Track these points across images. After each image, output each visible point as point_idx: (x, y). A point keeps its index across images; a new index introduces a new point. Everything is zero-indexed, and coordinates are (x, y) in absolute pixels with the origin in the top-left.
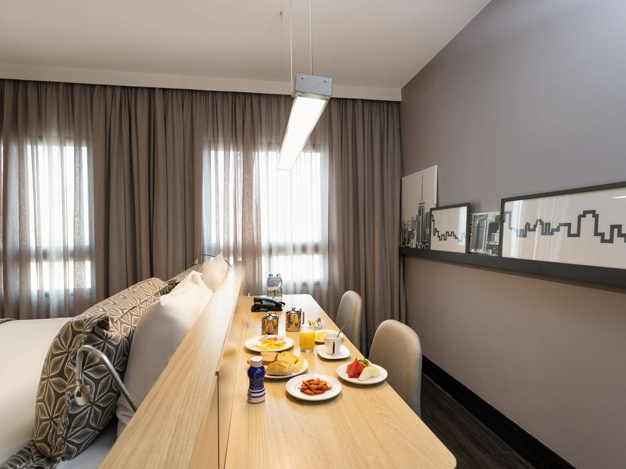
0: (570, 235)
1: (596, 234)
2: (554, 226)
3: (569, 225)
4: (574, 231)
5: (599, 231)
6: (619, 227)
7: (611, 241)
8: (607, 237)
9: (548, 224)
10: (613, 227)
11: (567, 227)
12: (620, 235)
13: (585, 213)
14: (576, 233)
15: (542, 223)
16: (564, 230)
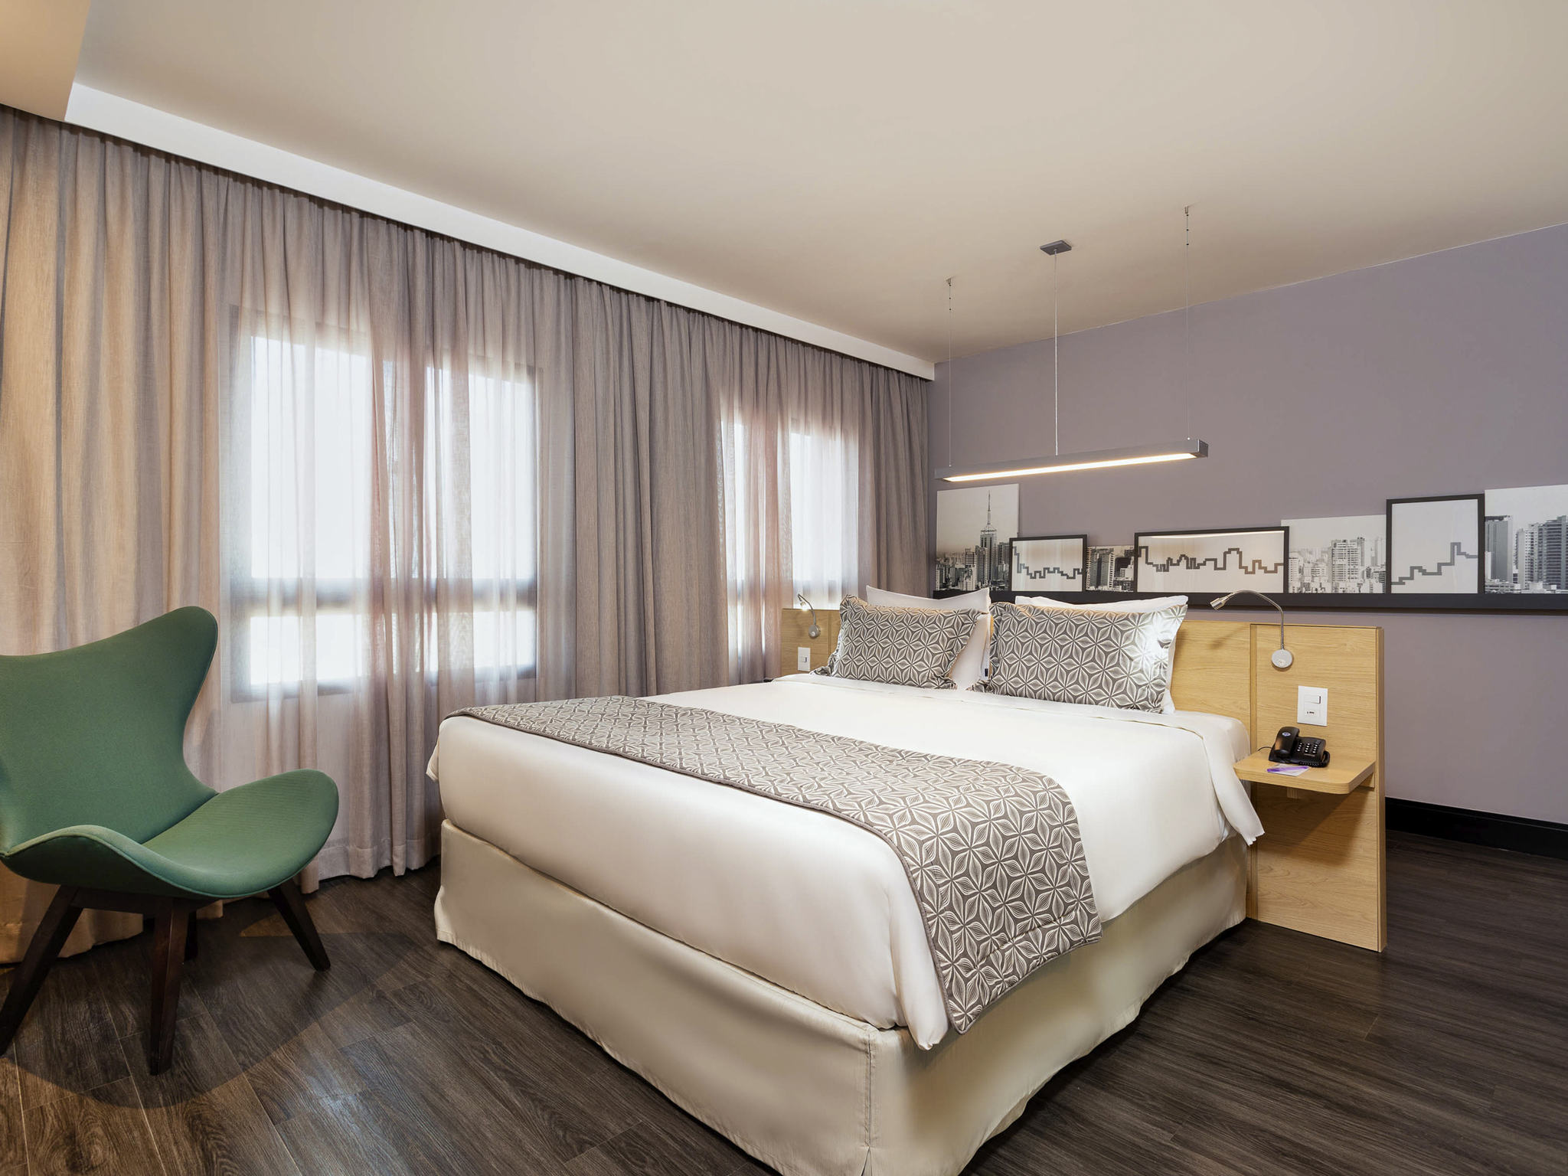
0: (1216, 568)
1: (1241, 567)
2: (1199, 561)
3: (1215, 560)
4: (1220, 564)
5: (1243, 565)
6: (1260, 562)
7: (1253, 572)
8: (1250, 569)
10: (1254, 562)
11: (1213, 562)
12: (1260, 568)
13: (1230, 551)
14: (1222, 566)
15: (1187, 558)
16: (1211, 564)
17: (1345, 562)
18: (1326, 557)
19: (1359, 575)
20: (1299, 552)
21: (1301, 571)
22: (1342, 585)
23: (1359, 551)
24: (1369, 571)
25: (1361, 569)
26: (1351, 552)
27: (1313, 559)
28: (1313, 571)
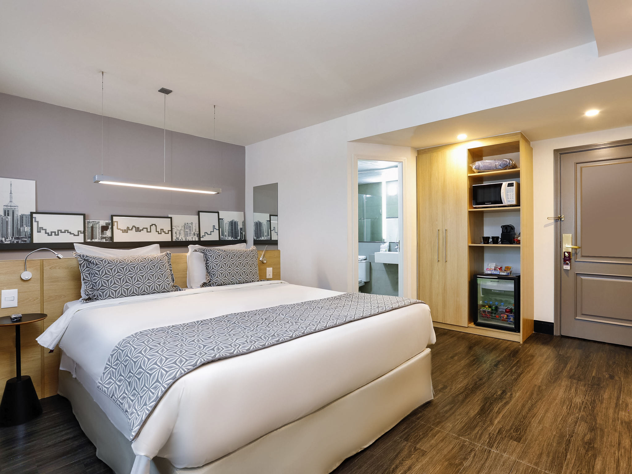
0: (147, 232)
1: (156, 231)
2: (141, 228)
3: (147, 228)
4: (149, 230)
6: (163, 229)
7: (161, 234)
8: (160, 232)
9: (139, 228)
10: (161, 229)
12: (163, 232)
13: (152, 225)
14: (150, 231)
15: (135, 227)
16: (145, 230)
17: (188, 230)
18: (183, 228)
19: (192, 235)
20: (175, 227)
21: (176, 233)
22: (188, 238)
23: (192, 227)
24: (194, 233)
25: (192, 233)
26: (190, 227)
27: (179, 229)
28: (180, 233)
